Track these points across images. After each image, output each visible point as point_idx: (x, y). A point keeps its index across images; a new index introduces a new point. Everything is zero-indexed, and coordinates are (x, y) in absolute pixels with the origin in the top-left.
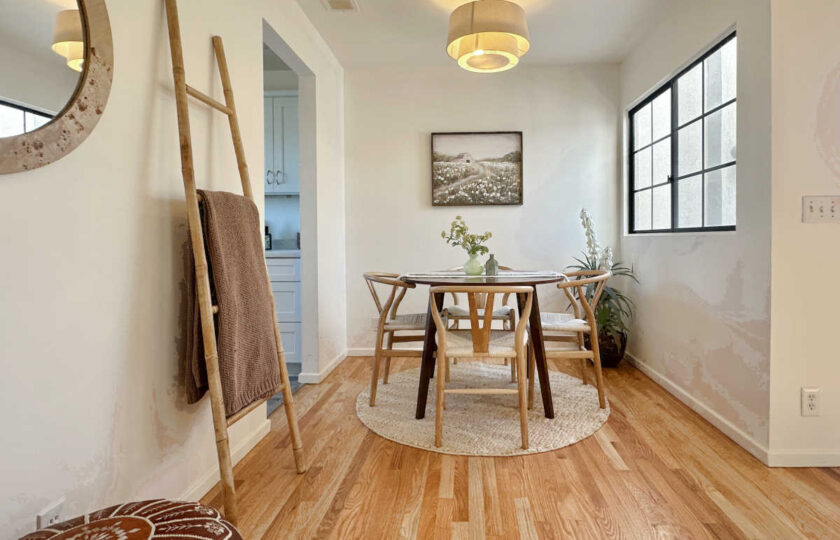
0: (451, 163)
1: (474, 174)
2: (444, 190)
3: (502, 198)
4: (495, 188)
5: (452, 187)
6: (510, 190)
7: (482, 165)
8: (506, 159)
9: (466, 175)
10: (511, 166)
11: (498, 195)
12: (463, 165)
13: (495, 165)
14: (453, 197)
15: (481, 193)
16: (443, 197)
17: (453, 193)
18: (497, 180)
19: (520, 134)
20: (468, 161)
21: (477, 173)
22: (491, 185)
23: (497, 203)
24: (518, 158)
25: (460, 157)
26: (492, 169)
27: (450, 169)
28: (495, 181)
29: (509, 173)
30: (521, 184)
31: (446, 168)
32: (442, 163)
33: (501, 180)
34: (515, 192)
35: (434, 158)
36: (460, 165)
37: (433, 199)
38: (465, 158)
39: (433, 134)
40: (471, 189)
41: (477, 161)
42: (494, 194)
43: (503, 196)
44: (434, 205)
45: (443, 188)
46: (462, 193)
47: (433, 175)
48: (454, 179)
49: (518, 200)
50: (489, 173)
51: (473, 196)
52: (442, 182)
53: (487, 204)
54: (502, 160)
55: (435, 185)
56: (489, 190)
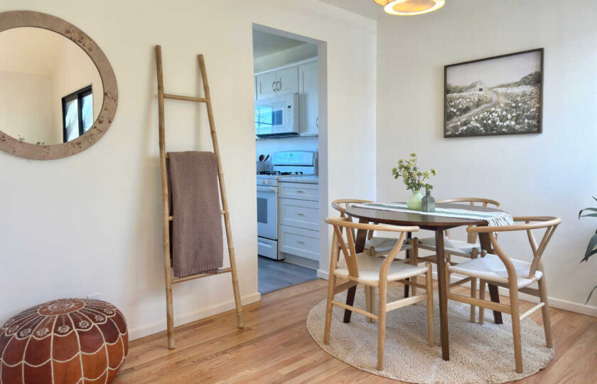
0: (464, 94)
1: (486, 103)
2: (457, 121)
3: (518, 127)
4: (509, 116)
5: (464, 118)
6: (528, 117)
7: (496, 92)
8: (524, 82)
9: (478, 105)
10: (528, 89)
11: (513, 123)
12: (474, 95)
13: (510, 90)
14: (465, 128)
15: (494, 122)
16: (456, 128)
17: (465, 124)
18: (513, 108)
19: (541, 51)
20: (481, 90)
21: (490, 101)
22: (504, 113)
23: (512, 132)
24: (537, 80)
25: (473, 86)
26: (506, 95)
27: (461, 100)
28: (509, 108)
29: (526, 99)
30: (540, 110)
31: (458, 99)
32: (455, 95)
33: (516, 107)
34: (533, 118)
35: (447, 90)
36: (472, 95)
37: (446, 130)
38: (478, 87)
39: (446, 67)
40: (483, 119)
41: (490, 89)
42: (508, 122)
43: (519, 124)
44: (446, 136)
45: (455, 119)
46: (473, 124)
47: (446, 107)
48: (467, 110)
49: (536, 129)
50: (503, 101)
51: (485, 126)
52: (454, 113)
53: (501, 133)
54: (518, 84)
55: (448, 116)
56: (503, 119)
